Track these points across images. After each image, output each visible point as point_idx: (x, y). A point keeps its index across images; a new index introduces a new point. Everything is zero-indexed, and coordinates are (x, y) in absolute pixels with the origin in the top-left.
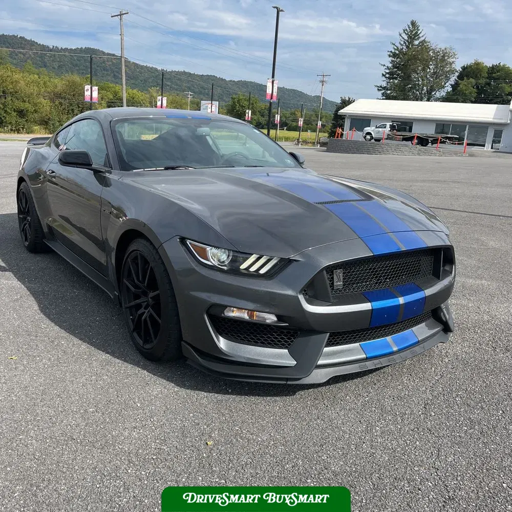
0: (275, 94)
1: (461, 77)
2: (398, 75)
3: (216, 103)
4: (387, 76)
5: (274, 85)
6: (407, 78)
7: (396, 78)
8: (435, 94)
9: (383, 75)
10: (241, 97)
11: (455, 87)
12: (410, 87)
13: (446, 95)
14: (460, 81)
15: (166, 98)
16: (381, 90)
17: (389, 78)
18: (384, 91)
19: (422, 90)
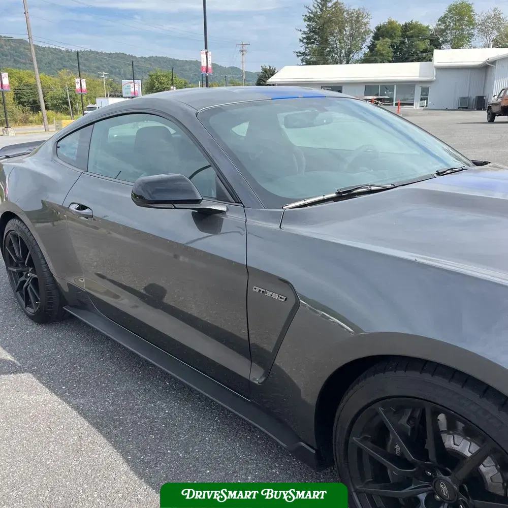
0: (210, 66)
1: (376, 37)
2: (315, 39)
3: (138, 82)
4: (305, 41)
5: (208, 56)
6: (324, 42)
7: (313, 43)
8: (353, 56)
9: (301, 40)
10: (159, 74)
11: (372, 48)
12: (328, 51)
13: (364, 56)
14: (376, 41)
15: (85, 80)
16: (300, 56)
17: (307, 43)
18: (303, 57)
19: (341, 52)
